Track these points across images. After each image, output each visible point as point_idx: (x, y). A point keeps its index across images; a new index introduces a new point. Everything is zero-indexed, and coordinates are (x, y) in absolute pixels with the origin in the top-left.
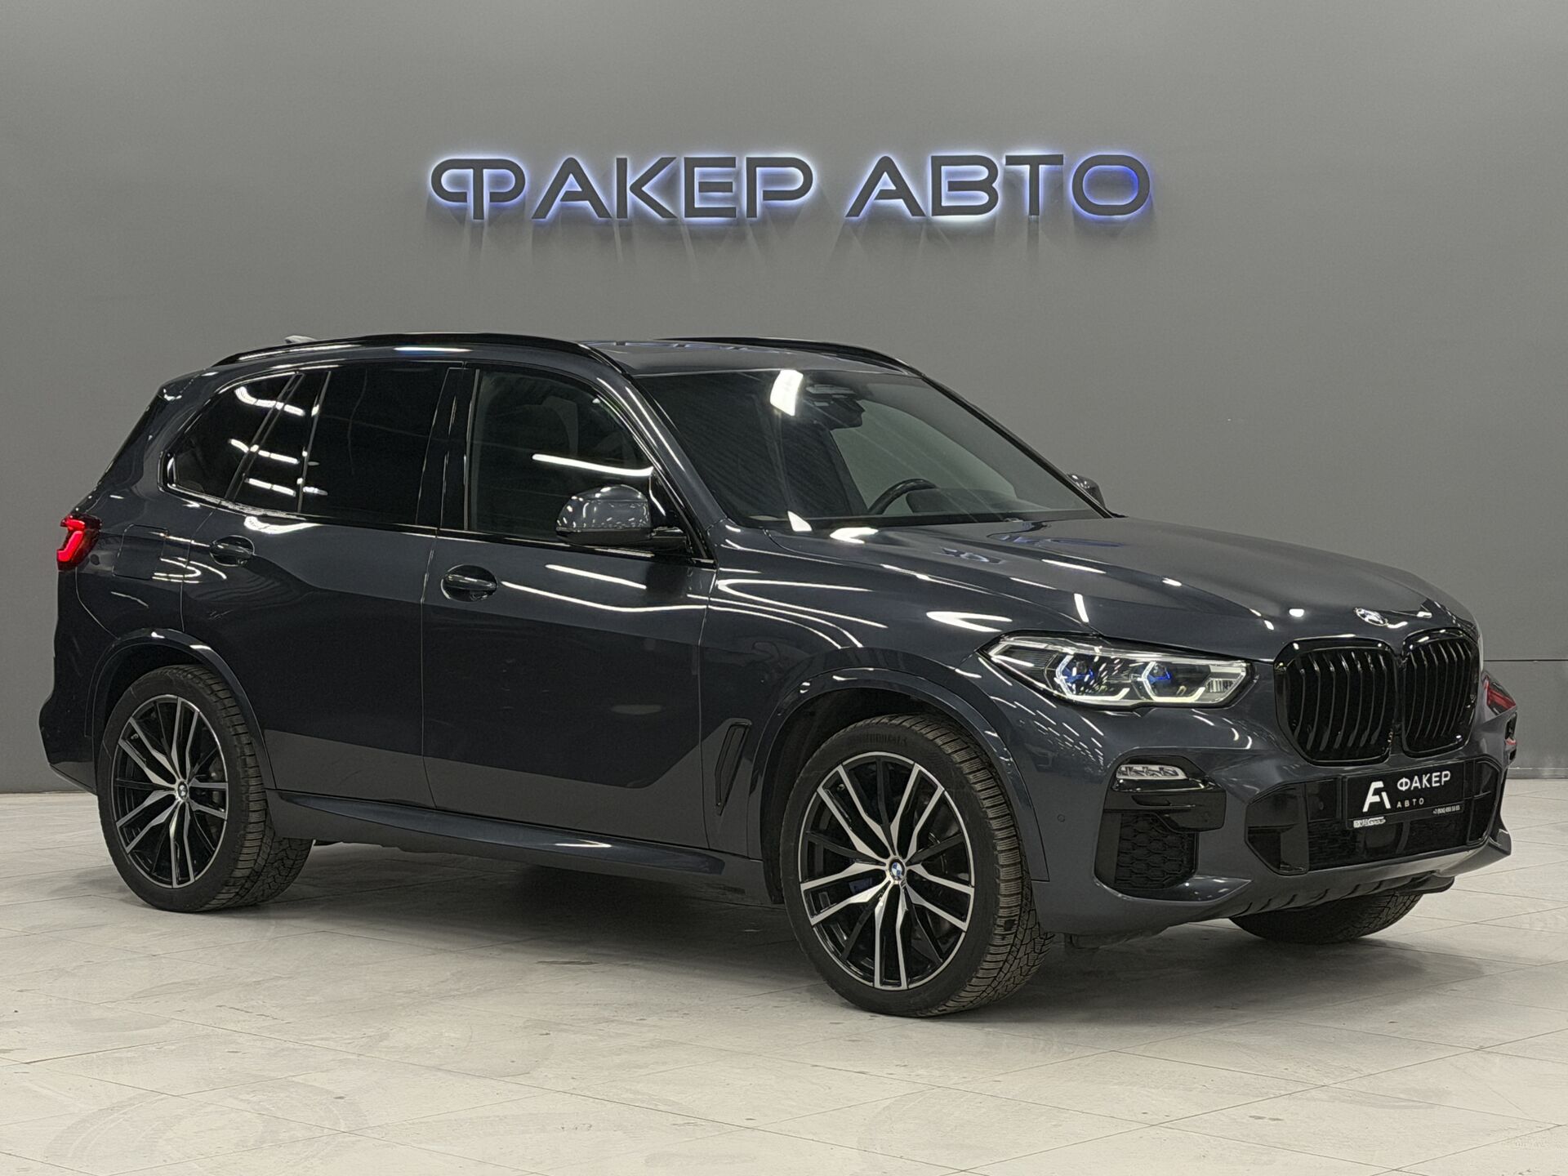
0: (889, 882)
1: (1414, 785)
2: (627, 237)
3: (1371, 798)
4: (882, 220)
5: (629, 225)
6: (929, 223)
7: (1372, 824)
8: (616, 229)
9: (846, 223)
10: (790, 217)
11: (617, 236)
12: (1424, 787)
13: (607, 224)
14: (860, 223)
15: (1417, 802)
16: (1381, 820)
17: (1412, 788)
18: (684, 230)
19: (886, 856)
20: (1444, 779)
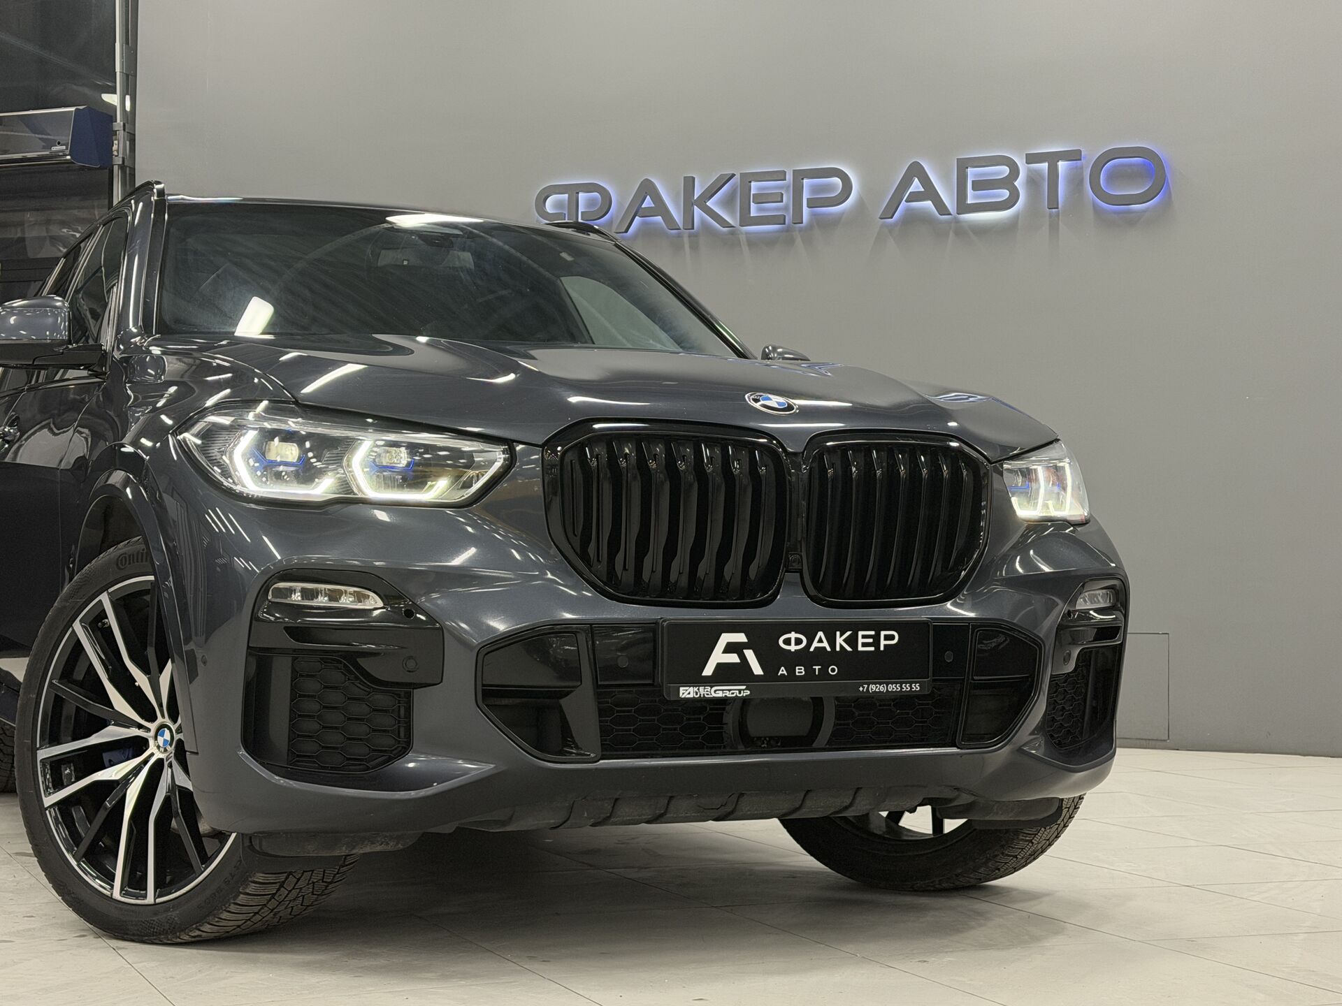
0: (152, 754)
1: (815, 644)
2: (694, 247)
3: (718, 656)
4: (913, 219)
5: (696, 235)
6: (957, 221)
7: (720, 694)
8: (686, 240)
9: (883, 226)
10: (834, 222)
11: (687, 246)
12: (838, 649)
13: (679, 236)
14: (896, 224)
15: (824, 670)
16: (740, 691)
17: (812, 649)
18: (743, 238)
19: (152, 718)
20: (883, 643)
